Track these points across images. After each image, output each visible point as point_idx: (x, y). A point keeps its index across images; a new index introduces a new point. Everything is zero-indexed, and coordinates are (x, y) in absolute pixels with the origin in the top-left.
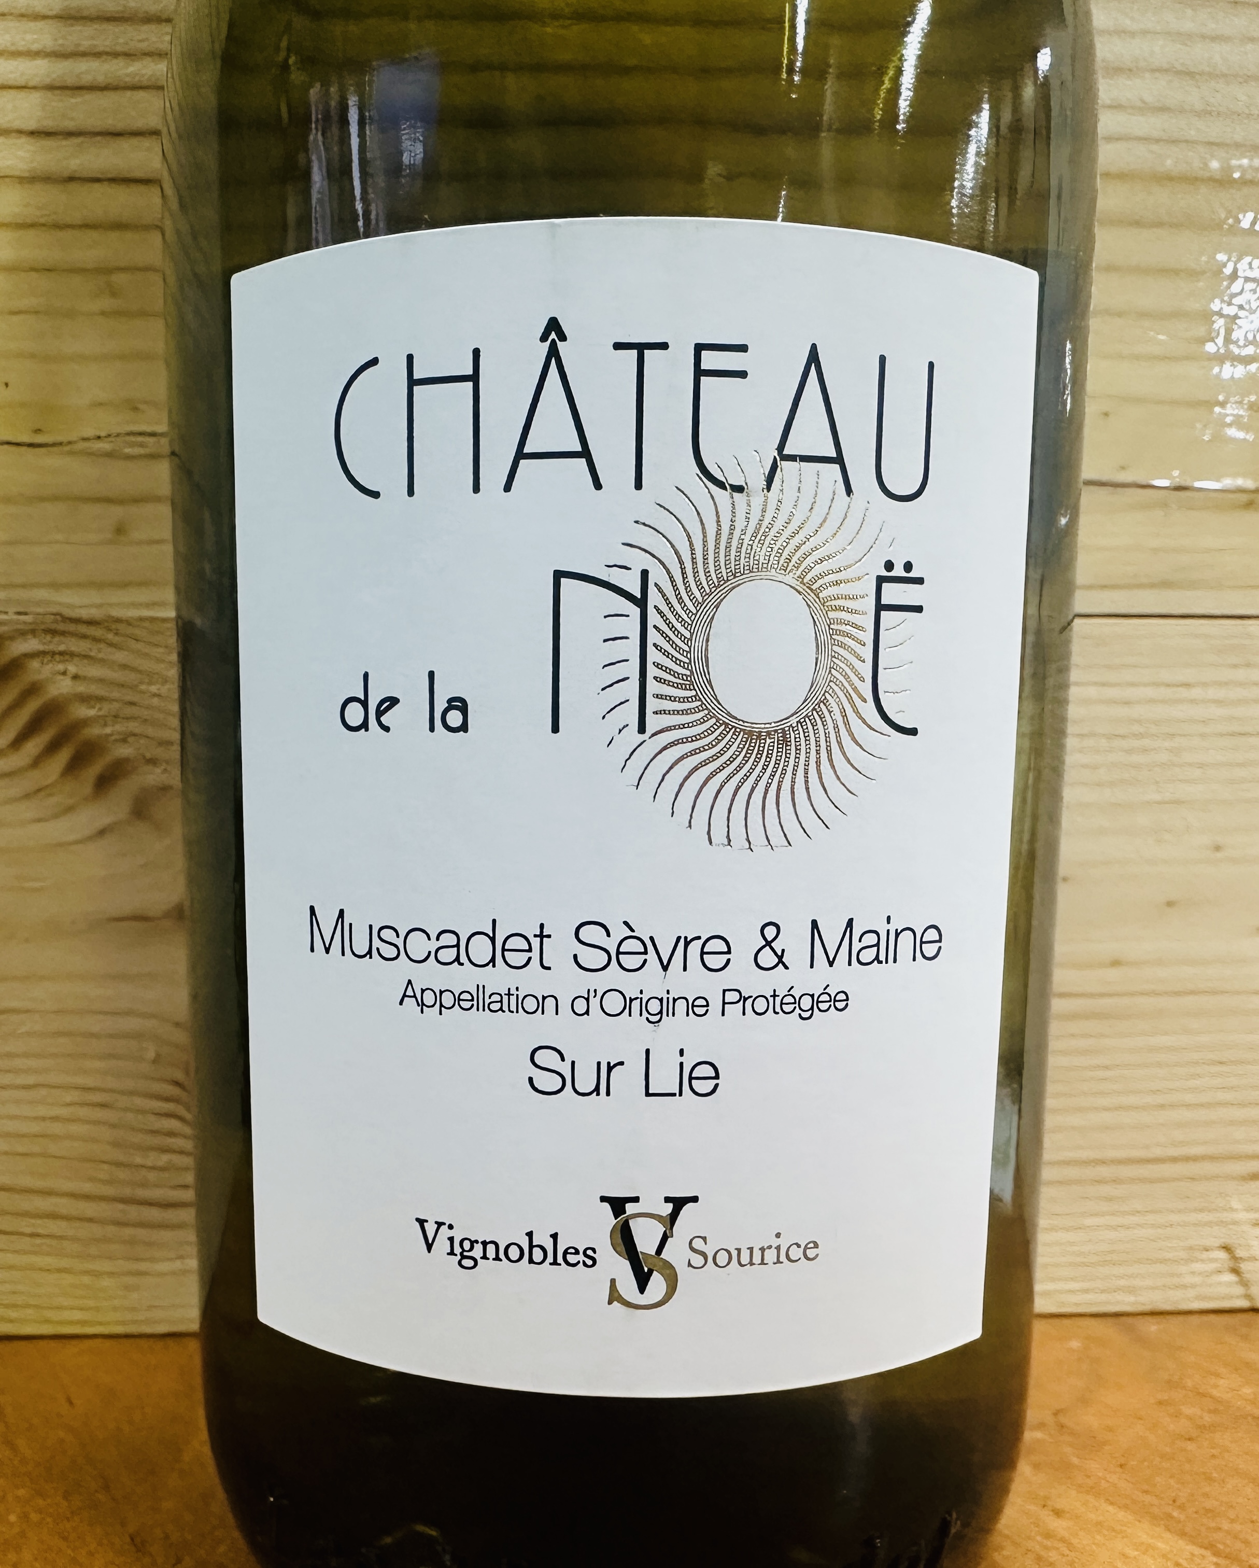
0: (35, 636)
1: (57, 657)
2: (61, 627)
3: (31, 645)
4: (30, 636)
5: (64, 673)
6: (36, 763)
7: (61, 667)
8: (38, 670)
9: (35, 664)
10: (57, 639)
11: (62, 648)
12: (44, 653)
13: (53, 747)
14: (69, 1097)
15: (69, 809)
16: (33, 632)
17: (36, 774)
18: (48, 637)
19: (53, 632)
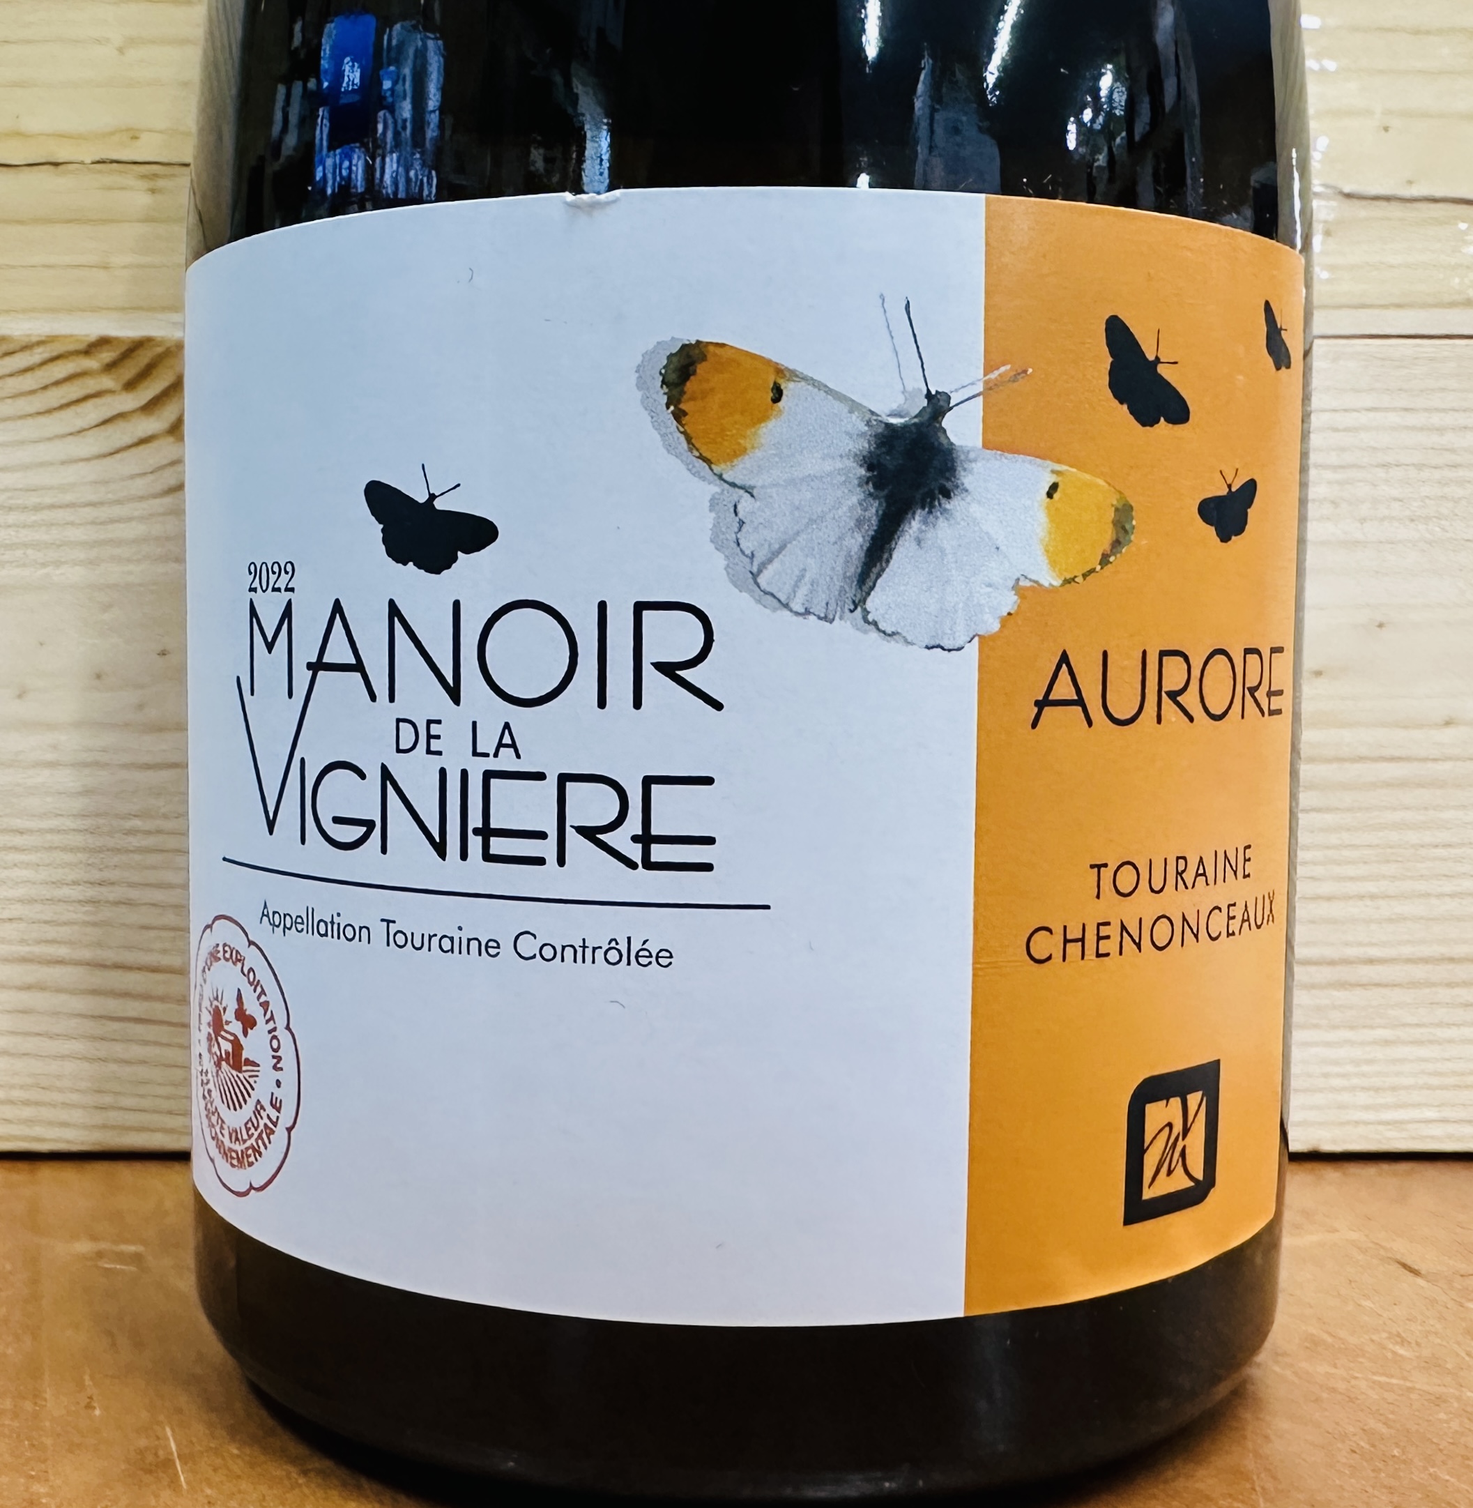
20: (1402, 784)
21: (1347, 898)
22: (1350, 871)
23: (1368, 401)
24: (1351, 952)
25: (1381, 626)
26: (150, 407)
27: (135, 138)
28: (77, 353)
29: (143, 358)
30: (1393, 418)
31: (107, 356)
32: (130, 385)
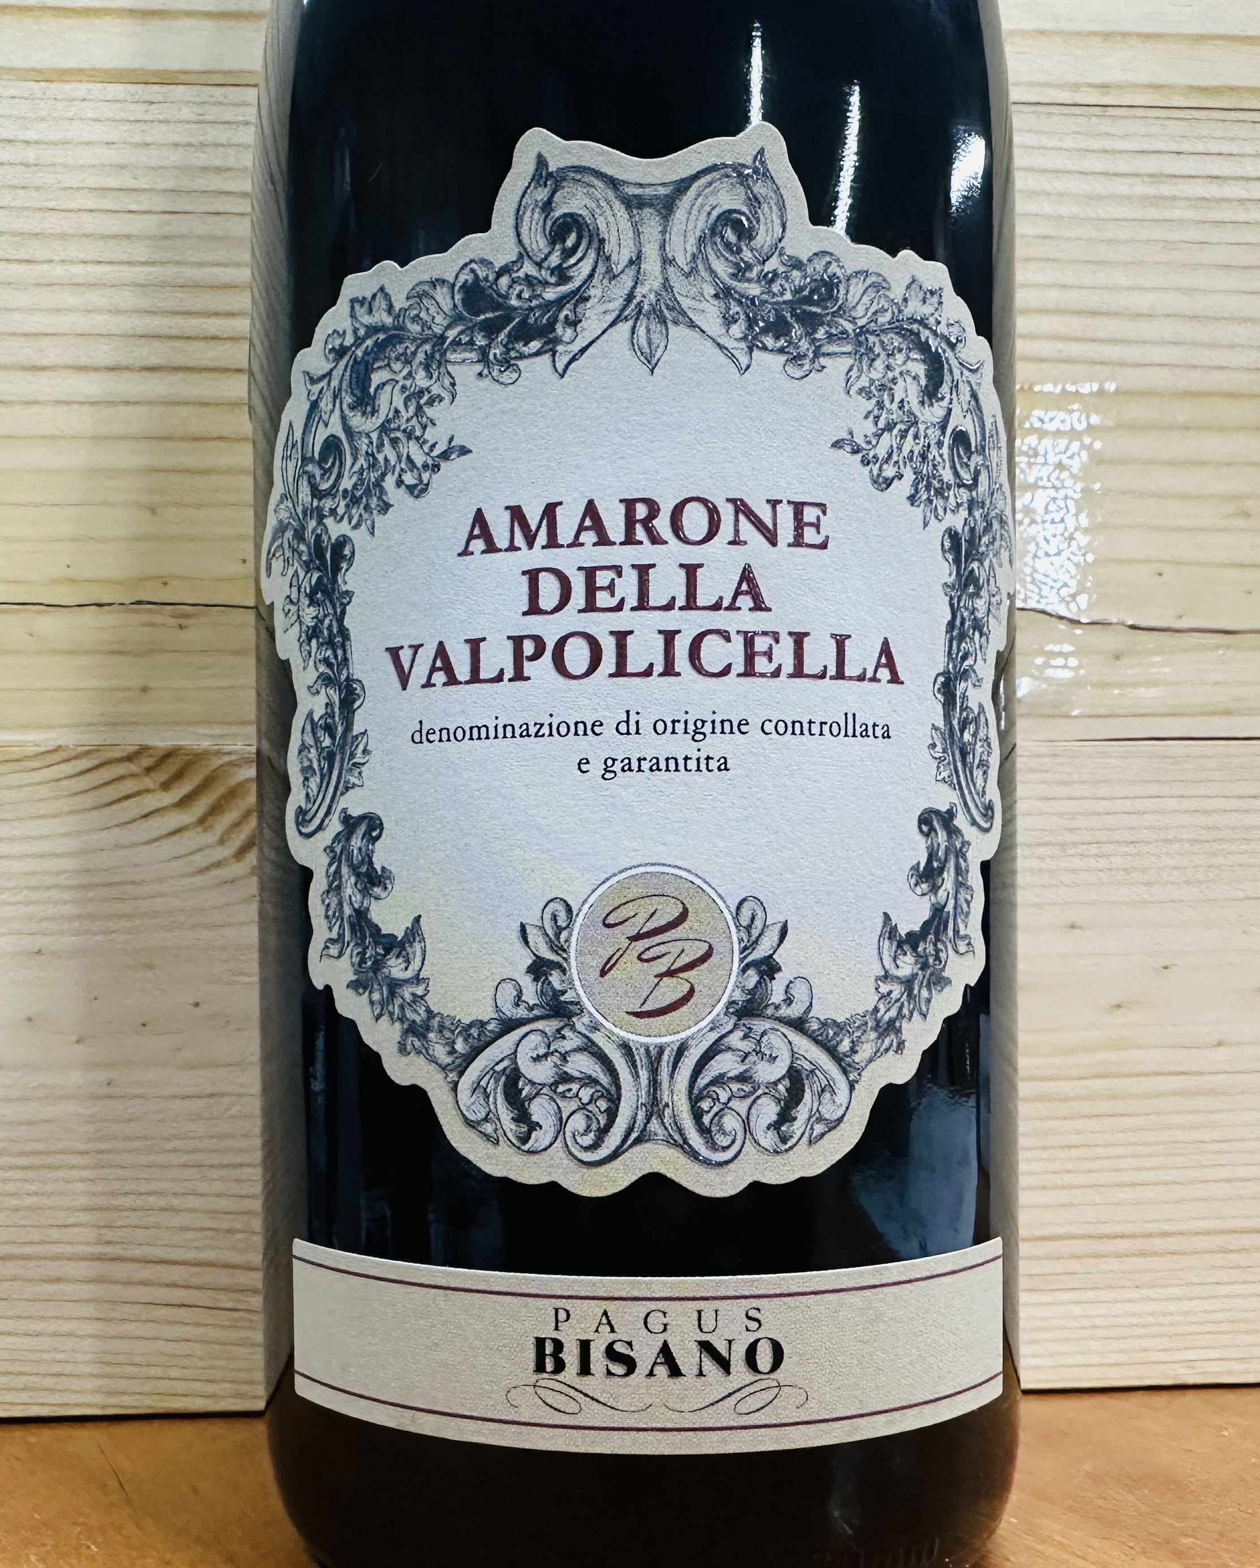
20: (1186, 1093)
21: (1146, 1184)
22: (1147, 1163)
23: (1154, 789)
24: (1150, 1228)
25: (1166, 968)
26: (183, 803)
27: (166, 584)
28: (120, 760)
29: (175, 764)
31: (147, 762)
32: (166, 786)
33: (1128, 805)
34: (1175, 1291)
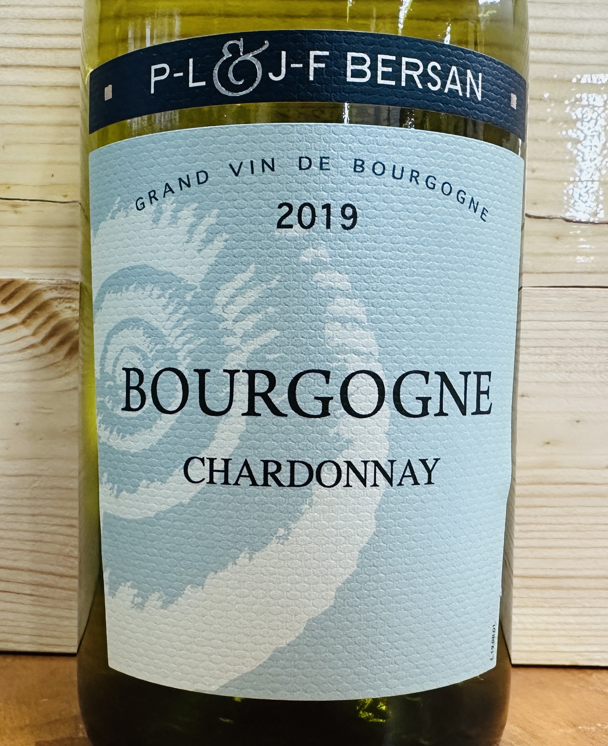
0: (56, 290)
1: (67, 300)
2: (68, 286)
3: (54, 294)
4: (54, 290)
5: (70, 307)
6: (52, 351)
7: (68, 305)
8: (56, 307)
9: (55, 303)
10: (67, 292)
11: (69, 296)
12: (61, 298)
13: (61, 343)
14: (57, 521)
15: (67, 374)
16: (56, 288)
17: (51, 356)
18: (63, 291)
19: (66, 289)
20: (585, 495)
21: (560, 547)
22: (560, 535)
23: (576, 316)
24: (561, 573)
25: (578, 422)
26: (14, 312)
27: (9, 188)
29: (12, 289)
30: (586, 325)
32: (5, 301)
33: (560, 325)
34: (574, 611)
